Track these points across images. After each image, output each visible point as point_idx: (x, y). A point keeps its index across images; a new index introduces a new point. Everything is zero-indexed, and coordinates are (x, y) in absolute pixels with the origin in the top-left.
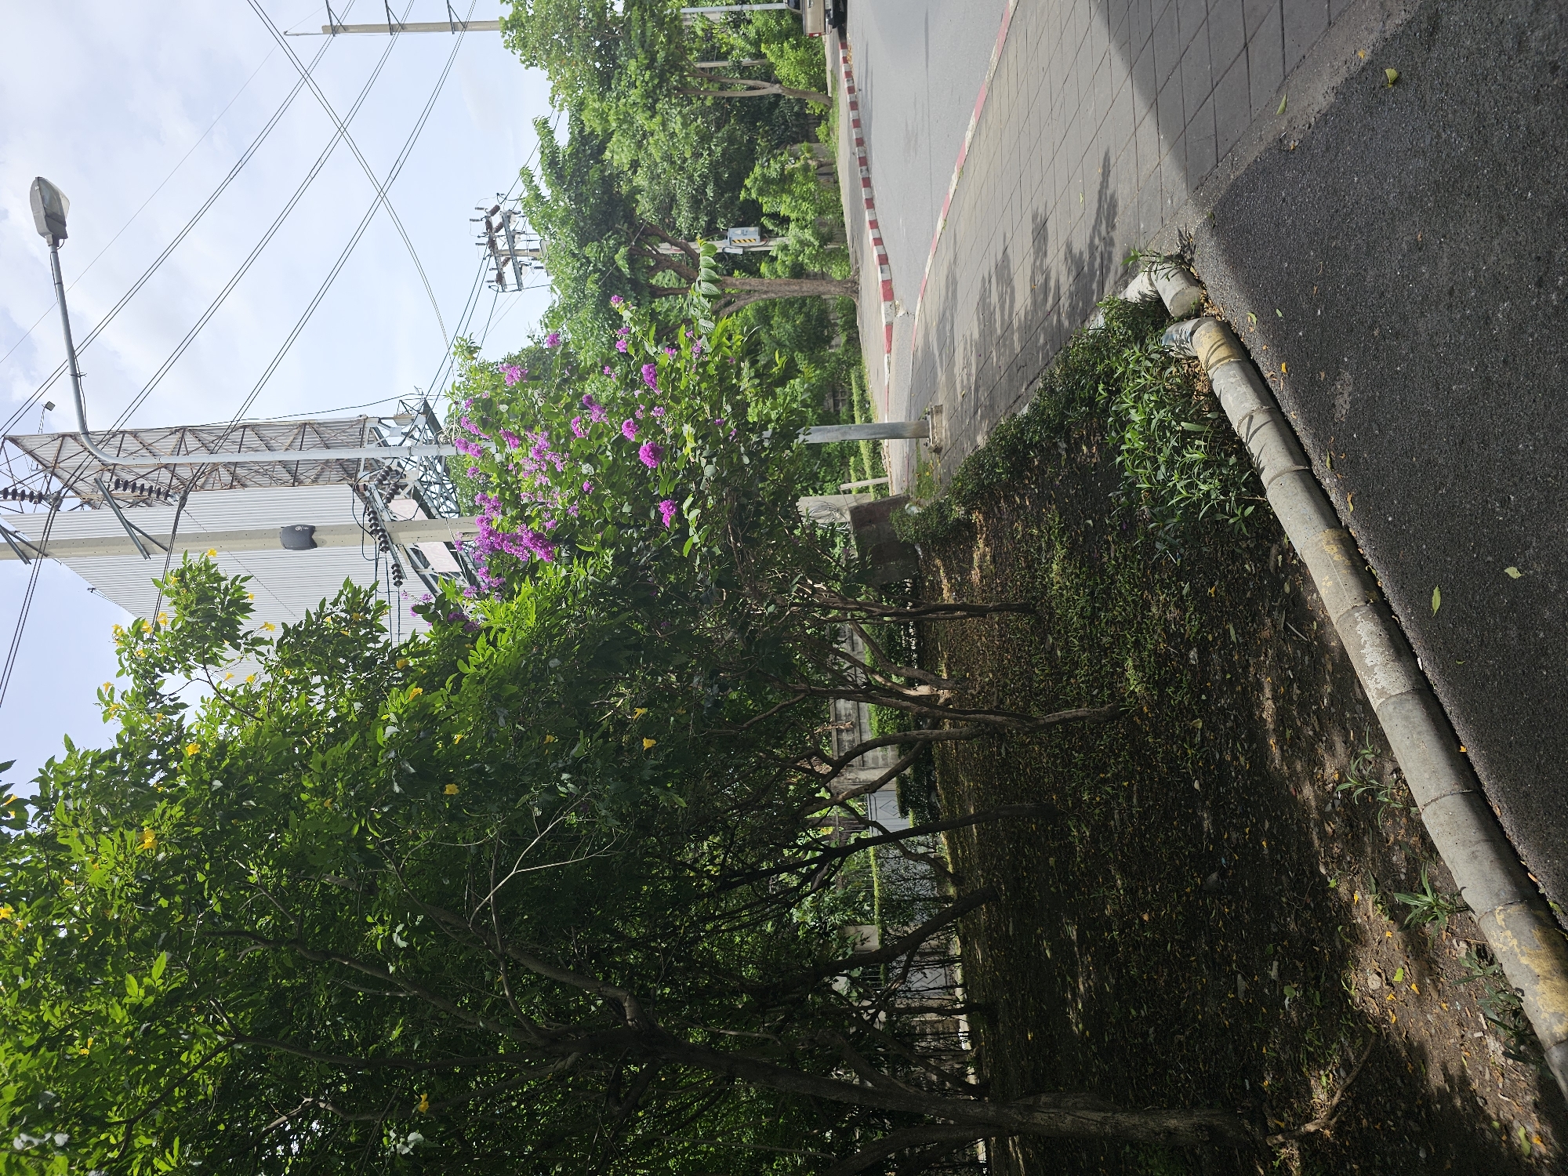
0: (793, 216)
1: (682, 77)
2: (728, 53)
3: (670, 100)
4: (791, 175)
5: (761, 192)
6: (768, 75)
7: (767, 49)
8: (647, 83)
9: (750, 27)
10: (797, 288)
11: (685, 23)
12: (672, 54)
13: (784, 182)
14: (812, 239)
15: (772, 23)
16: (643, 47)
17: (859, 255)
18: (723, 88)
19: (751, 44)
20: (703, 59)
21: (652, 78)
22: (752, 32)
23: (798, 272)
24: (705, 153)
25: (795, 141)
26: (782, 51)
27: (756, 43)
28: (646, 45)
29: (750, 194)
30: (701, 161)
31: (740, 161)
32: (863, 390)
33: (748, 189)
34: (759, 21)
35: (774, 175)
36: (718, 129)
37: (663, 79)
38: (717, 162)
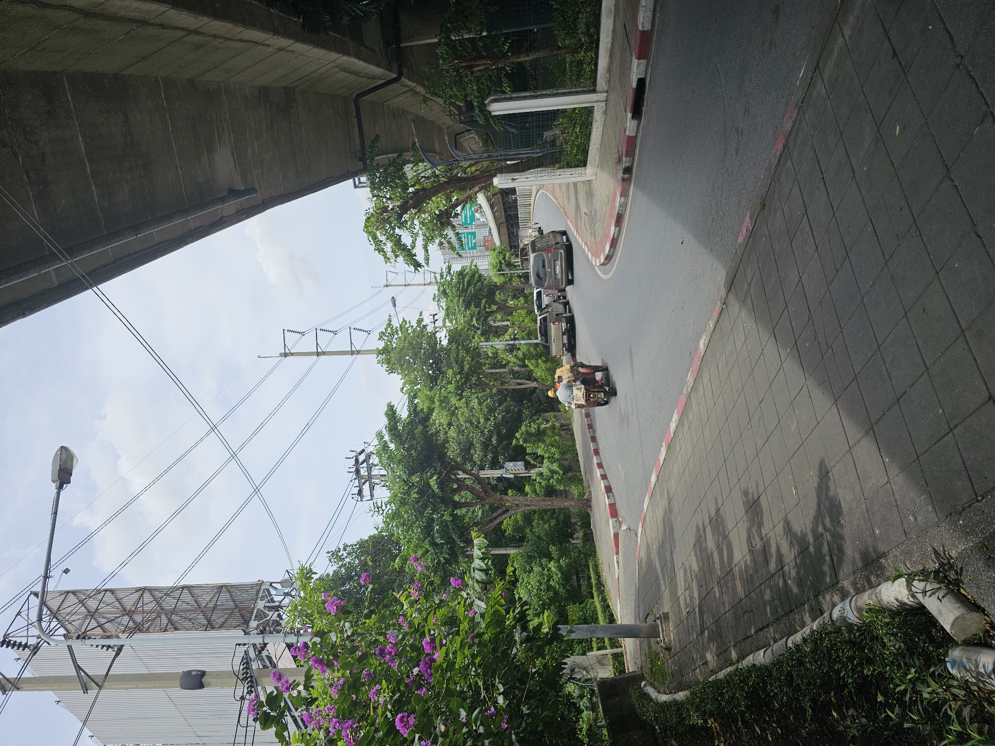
0: (546, 455)
1: (479, 378)
2: (506, 364)
3: (471, 390)
4: (544, 431)
5: (525, 441)
6: (530, 377)
7: (529, 362)
8: (458, 382)
9: (519, 352)
10: (550, 503)
11: (482, 350)
12: (474, 366)
13: (540, 435)
14: (558, 470)
15: (532, 349)
16: (457, 363)
17: (590, 482)
18: (503, 383)
19: (519, 360)
20: (491, 368)
21: (461, 379)
22: (520, 355)
23: (550, 492)
24: (492, 419)
25: (546, 411)
26: (538, 364)
27: (523, 360)
28: (459, 362)
29: (519, 442)
30: (489, 423)
31: (512, 423)
32: (598, 576)
33: (517, 439)
34: (524, 349)
35: (533, 431)
36: (500, 405)
37: (467, 378)
38: (499, 423)
